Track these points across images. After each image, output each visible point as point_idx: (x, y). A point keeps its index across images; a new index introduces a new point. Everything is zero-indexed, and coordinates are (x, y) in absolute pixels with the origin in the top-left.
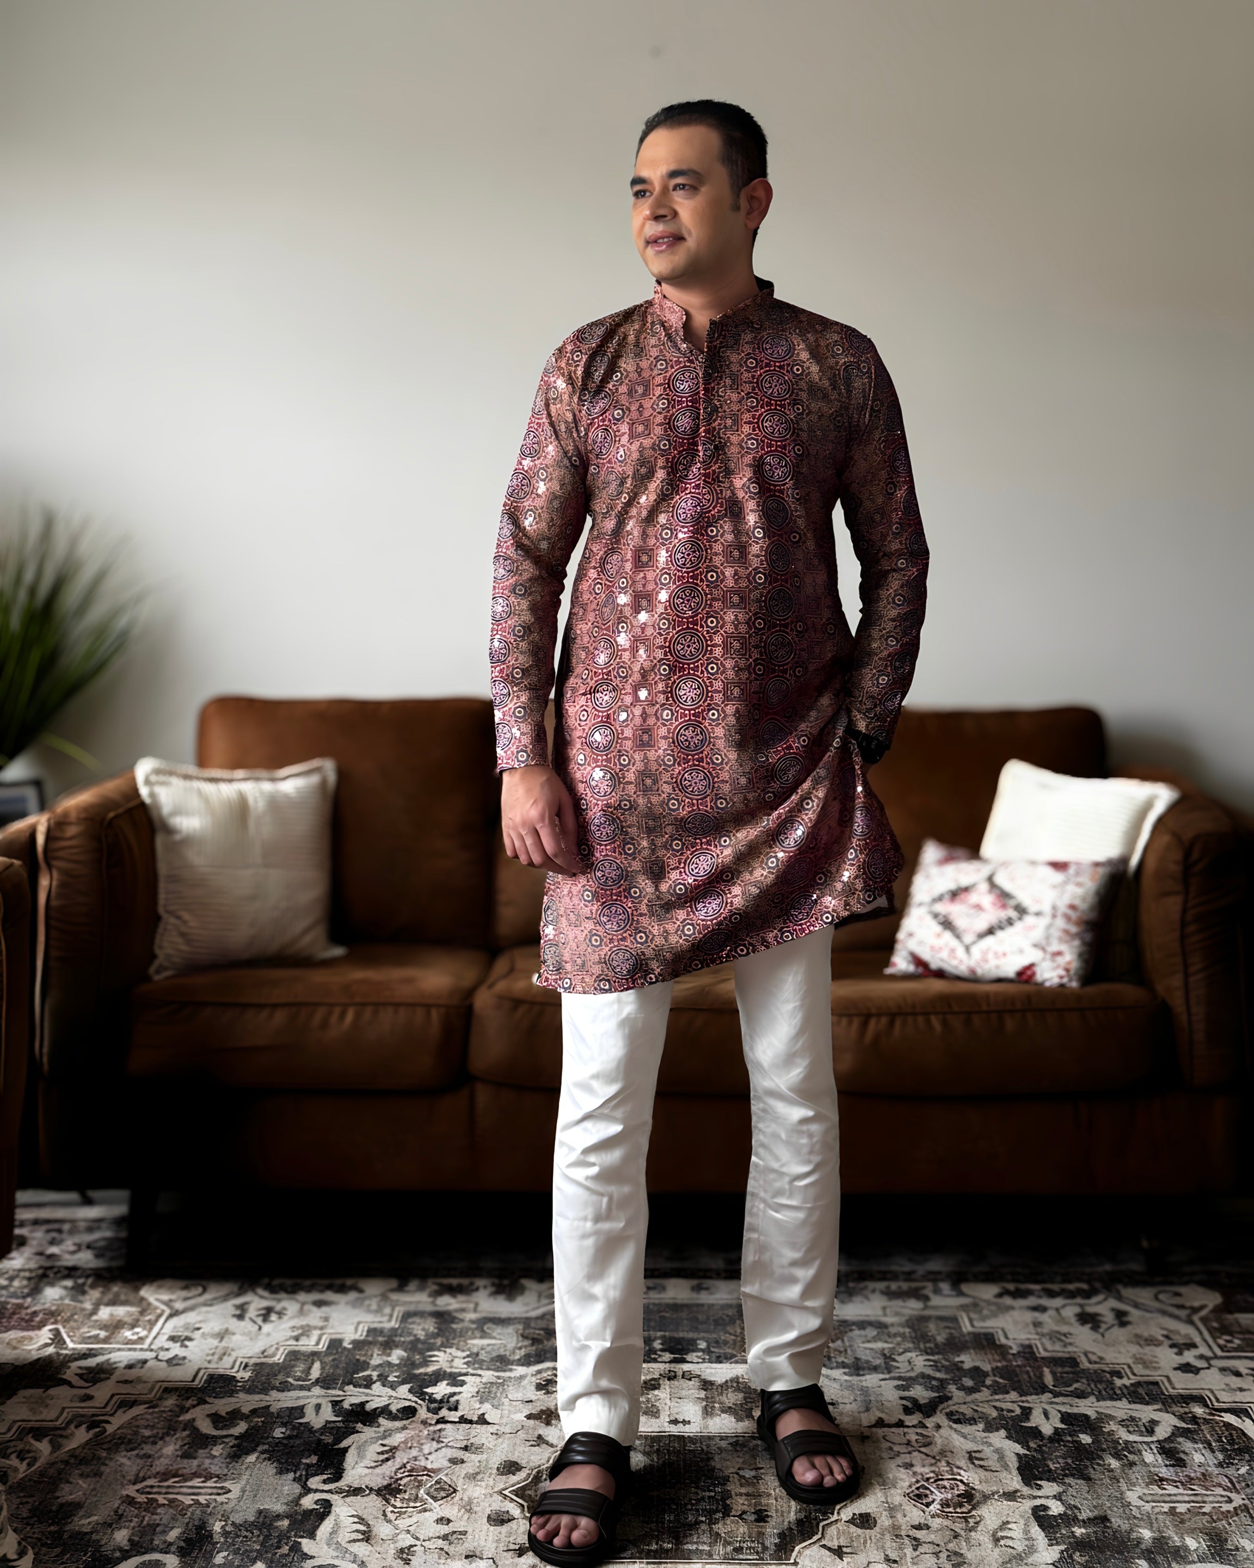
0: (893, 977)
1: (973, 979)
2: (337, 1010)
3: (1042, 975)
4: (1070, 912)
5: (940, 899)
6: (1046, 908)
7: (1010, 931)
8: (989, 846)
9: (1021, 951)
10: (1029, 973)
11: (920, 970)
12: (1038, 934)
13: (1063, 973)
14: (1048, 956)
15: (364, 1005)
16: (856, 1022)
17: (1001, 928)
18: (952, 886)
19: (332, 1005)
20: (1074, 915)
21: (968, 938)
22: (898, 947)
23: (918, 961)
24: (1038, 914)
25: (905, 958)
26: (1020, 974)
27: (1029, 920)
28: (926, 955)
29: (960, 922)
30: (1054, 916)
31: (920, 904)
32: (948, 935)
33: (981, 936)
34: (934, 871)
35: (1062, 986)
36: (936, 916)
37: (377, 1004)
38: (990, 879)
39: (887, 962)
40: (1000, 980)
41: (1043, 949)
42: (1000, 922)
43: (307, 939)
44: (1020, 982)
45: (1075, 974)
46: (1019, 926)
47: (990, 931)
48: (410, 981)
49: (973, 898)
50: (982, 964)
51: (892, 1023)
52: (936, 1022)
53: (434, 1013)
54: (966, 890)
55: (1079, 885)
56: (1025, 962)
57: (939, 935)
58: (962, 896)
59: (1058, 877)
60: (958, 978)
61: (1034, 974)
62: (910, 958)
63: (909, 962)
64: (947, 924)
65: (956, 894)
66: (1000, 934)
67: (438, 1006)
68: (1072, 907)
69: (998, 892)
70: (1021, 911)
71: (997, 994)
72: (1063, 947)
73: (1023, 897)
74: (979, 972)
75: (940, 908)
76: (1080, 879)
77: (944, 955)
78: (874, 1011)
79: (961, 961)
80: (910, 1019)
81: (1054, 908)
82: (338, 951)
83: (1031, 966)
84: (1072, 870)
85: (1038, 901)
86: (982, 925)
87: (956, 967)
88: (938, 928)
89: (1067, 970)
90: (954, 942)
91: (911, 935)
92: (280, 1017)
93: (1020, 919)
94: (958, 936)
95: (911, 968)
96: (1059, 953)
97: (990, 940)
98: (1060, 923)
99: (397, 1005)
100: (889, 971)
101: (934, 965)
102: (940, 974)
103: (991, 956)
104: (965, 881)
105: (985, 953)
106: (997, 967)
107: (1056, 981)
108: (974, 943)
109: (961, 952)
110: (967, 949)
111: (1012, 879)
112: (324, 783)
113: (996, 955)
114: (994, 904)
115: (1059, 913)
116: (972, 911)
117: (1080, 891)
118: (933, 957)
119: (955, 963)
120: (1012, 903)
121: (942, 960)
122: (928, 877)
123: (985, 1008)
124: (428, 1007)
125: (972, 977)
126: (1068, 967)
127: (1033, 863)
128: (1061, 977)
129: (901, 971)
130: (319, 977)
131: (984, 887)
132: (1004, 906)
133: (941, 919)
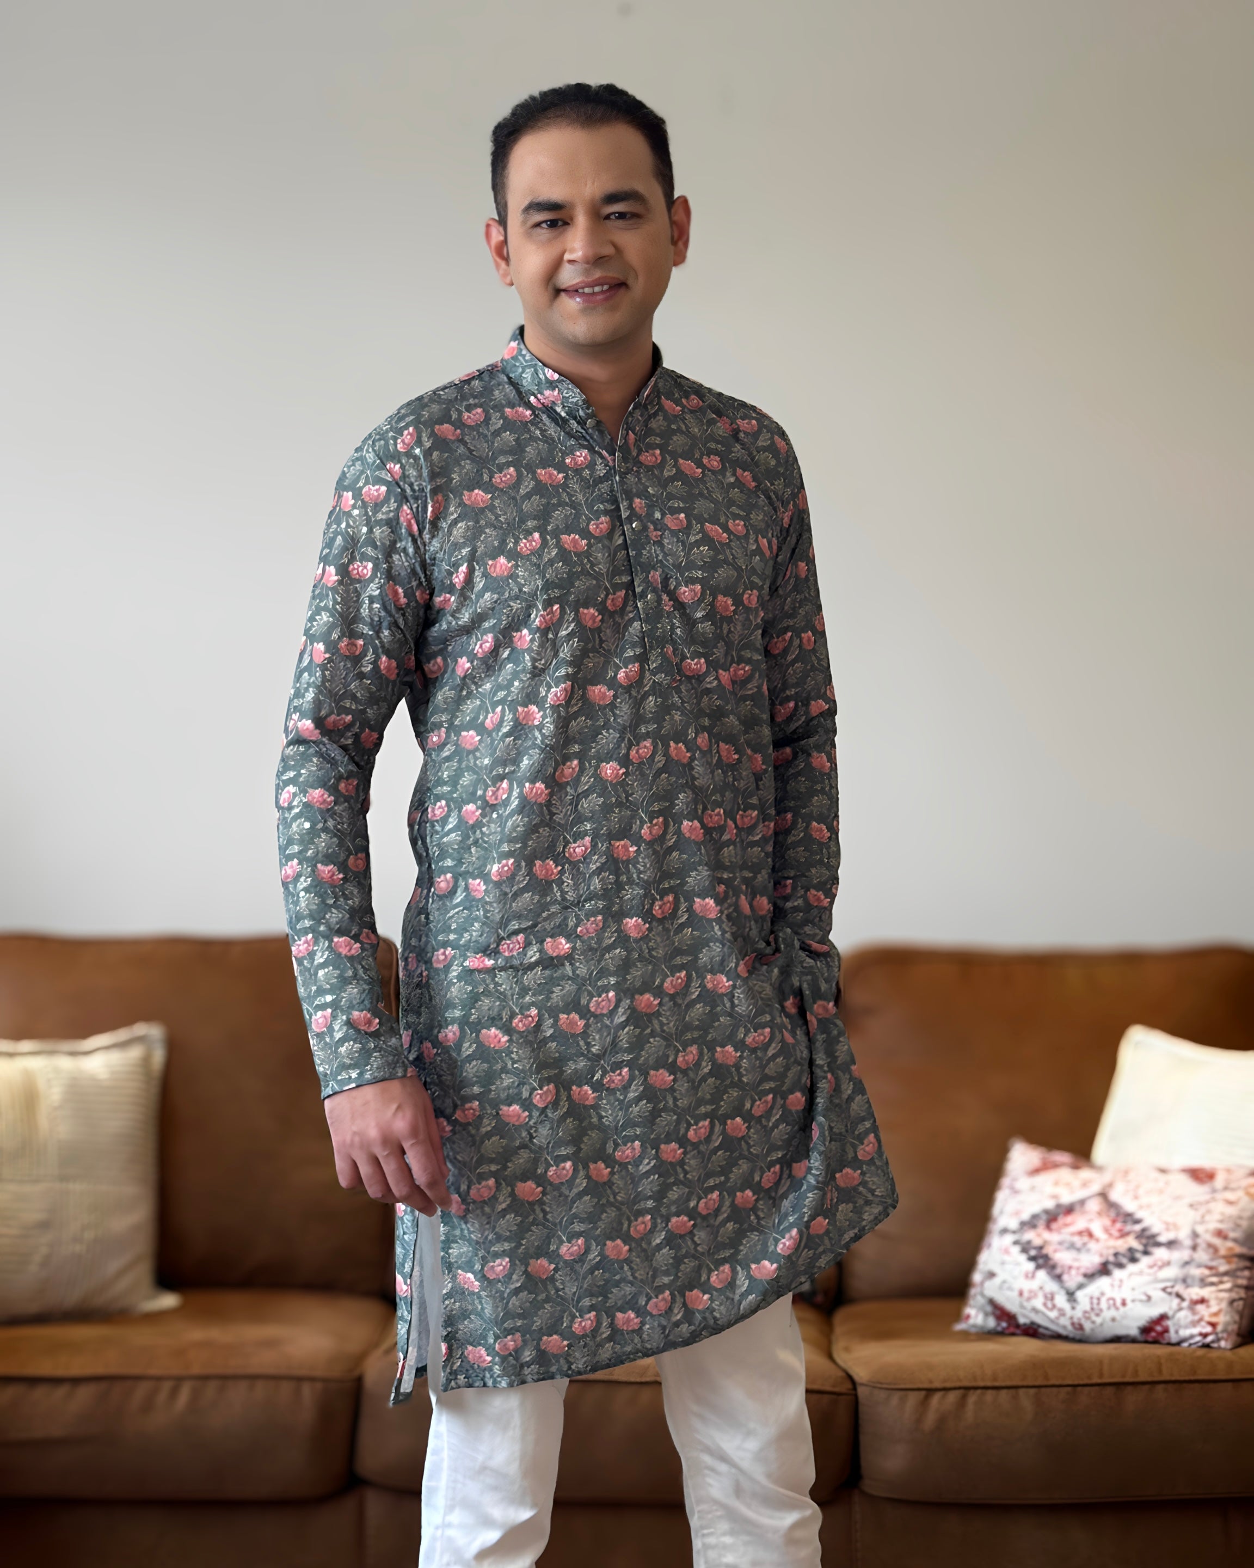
0: (966, 1336)
1: (1079, 1337)
2: (167, 1386)
3: (1177, 1332)
4: (1217, 1241)
5: (1030, 1224)
6: (1183, 1235)
7: (1131, 1268)
8: (1102, 1149)
9: (1149, 1298)
10: (1159, 1328)
11: (1004, 1324)
12: (1172, 1272)
13: (1209, 1329)
14: (1185, 1304)
15: (205, 1378)
16: (913, 1399)
17: (1120, 1266)
18: (1050, 1204)
19: (159, 1379)
20: (1224, 1247)
21: (1072, 1280)
22: (973, 1291)
23: (1001, 1313)
24: (1171, 1244)
25: (981, 1309)
26: (1146, 1330)
27: (1160, 1254)
28: (1010, 1303)
29: (1062, 1257)
30: (1194, 1248)
31: (1005, 1231)
32: (1042, 1275)
33: (1090, 1276)
34: (1024, 1183)
35: (1207, 1346)
36: (1025, 1248)
37: (224, 1378)
38: (1103, 1195)
39: (958, 1316)
40: (1117, 1339)
41: (1178, 1295)
42: (1116, 1255)
43: (123, 1284)
44: (1146, 1342)
45: (1224, 1331)
46: (1145, 1261)
47: (1104, 1270)
48: (270, 1344)
49: (1079, 1222)
50: (1094, 1318)
51: (962, 1402)
52: (1026, 1399)
53: (307, 1389)
54: (1069, 1210)
55: (1230, 1203)
56: (1154, 1312)
57: (1030, 1276)
58: (1062, 1220)
59: (1198, 1191)
60: (1058, 1337)
61: (1166, 1330)
62: (989, 1309)
63: (986, 1314)
64: (1041, 1259)
65: (1052, 1217)
66: (1117, 1273)
67: (312, 1379)
68: (1220, 1234)
69: (1113, 1214)
70: (1149, 1241)
71: (1113, 1359)
72: (1206, 1292)
73: (1153, 1221)
74: (1088, 1326)
75: (1029, 1235)
76: (1230, 1196)
77: (1038, 1303)
78: (937, 1385)
79: (1062, 1313)
80: (989, 1395)
81: (1195, 1235)
82: (169, 1301)
83: (1163, 1317)
84: (1219, 1182)
85: (1168, 1226)
86: (1091, 1260)
87: (1052, 1321)
88: (1031, 1266)
89: (1213, 1325)
90: (1052, 1286)
91: (991, 1275)
92: (85, 1394)
93: (1146, 1253)
94: (1058, 1278)
95: (991, 1323)
96: (1202, 1301)
97: (1103, 1283)
98: (1202, 1256)
99: (253, 1378)
100: (960, 1327)
101: (1022, 1320)
102: (1032, 1331)
103: (1104, 1305)
104: (1067, 1198)
105: (1095, 1301)
106: (1113, 1320)
107: (1198, 1339)
108: (1081, 1286)
109: (1061, 1300)
110: (1071, 1295)
111: (1136, 1197)
112: (146, 1060)
113: (1113, 1303)
114: (1106, 1230)
115: (1199, 1241)
116: (1078, 1240)
117: (1231, 1211)
118: (1022, 1306)
119: (1053, 1314)
120: (1138, 1228)
121: (1035, 1310)
122: (1015, 1192)
123: (1096, 1380)
124: (299, 1379)
125: (1078, 1334)
126: (1214, 1320)
127: (1163, 1171)
128: (1205, 1335)
129: (974, 1326)
130: (140, 1337)
131: (1094, 1206)
132: (1123, 1235)
133: (1033, 1253)
